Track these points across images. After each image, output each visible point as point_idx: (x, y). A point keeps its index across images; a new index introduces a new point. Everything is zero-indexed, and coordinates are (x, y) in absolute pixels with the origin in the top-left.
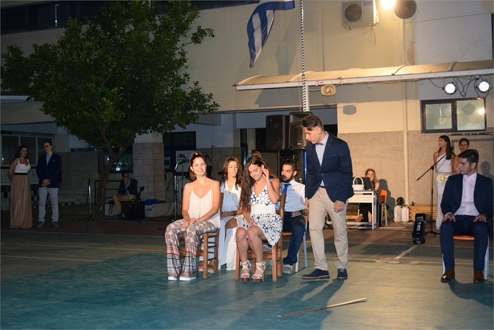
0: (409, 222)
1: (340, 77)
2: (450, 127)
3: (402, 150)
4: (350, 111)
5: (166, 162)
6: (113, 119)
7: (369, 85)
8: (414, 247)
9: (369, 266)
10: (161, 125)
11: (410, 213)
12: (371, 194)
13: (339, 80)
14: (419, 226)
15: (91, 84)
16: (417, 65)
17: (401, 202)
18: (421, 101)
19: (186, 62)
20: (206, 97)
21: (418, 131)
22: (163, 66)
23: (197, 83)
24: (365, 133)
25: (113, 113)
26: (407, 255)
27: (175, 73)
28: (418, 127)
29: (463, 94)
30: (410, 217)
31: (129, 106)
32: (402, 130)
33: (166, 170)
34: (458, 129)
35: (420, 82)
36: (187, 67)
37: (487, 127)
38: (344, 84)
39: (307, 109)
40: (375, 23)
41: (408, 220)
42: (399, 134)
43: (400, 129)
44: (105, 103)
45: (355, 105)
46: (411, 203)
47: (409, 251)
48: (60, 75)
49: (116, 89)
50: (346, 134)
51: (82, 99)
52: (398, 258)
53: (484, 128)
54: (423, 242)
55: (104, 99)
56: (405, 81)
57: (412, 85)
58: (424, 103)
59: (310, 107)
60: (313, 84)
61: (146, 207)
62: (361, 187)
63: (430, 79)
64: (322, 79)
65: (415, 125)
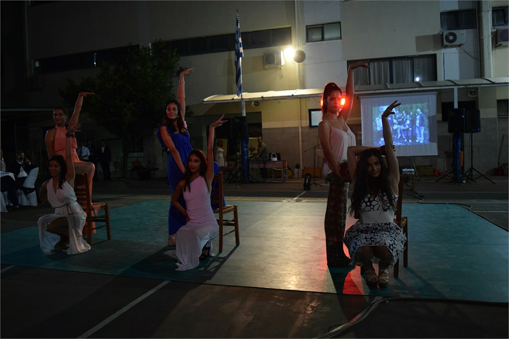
0: (302, 178)
1: (262, 96)
3: (299, 138)
6: (131, 122)
7: (280, 101)
8: (304, 192)
9: (278, 204)
11: (303, 173)
13: (262, 98)
14: (307, 181)
15: (117, 101)
16: (306, 89)
17: (298, 166)
19: (173, 87)
21: (307, 127)
22: (160, 90)
25: (130, 118)
26: (301, 197)
27: (167, 94)
28: (308, 124)
30: (303, 175)
31: (140, 114)
33: (163, 151)
35: (308, 99)
36: (174, 90)
39: (245, 115)
40: (282, 65)
42: (298, 127)
43: (297, 126)
44: (125, 112)
46: (304, 167)
47: (302, 194)
49: (132, 104)
50: (267, 128)
52: (295, 199)
54: (309, 189)
55: (125, 109)
56: (300, 98)
57: (303, 101)
58: (310, 111)
59: (246, 113)
60: (247, 100)
61: (152, 172)
62: (275, 159)
63: (313, 97)
64: (252, 97)
65: (306, 123)
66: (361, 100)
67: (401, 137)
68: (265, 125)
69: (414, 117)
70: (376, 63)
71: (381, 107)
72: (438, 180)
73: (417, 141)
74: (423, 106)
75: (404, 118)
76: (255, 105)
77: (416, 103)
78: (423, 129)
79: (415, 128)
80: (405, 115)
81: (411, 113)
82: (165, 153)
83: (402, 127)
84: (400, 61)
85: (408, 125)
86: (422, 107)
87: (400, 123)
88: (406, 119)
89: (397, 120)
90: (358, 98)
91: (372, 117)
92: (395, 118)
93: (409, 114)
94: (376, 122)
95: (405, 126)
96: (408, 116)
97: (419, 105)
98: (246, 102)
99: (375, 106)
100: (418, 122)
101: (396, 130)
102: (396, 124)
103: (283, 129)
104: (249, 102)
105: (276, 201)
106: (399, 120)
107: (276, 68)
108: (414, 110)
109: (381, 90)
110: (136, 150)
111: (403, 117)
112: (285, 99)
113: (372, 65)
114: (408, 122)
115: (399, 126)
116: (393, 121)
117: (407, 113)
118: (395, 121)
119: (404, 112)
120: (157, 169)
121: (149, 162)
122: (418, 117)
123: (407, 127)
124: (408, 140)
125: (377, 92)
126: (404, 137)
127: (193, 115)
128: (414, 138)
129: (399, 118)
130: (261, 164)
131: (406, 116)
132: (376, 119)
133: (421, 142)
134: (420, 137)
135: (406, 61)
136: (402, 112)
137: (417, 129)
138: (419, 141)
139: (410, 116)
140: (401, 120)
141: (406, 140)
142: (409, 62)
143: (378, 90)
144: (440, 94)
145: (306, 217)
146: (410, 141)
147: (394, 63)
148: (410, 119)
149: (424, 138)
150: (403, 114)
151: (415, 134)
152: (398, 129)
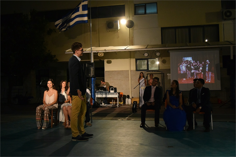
0: (131, 104)
1: (105, 49)
2: (146, 69)
3: (129, 77)
4: (109, 62)
5: (37, 82)
8: (133, 114)
9: (115, 121)
11: (131, 101)
12: (117, 94)
13: (105, 51)
14: (135, 106)
16: (134, 45)
17: (128, 96)
18: (135, 59)
19: (44, 42)
20: (53, 56)
21: (135, 70)
23: (49, 50)
24: (115, 71)
26: (130, 117)
27: (40, 46)
29: (151, 56)
30: (131, 102)
32: (129, 70)
33: (37, 85)
34: (149, 70)
35: (135, 52)
36: (45, 44)
37: (160, 69)
38: (107, 52)
39: (92, 61)
40: (118, 29)
41: (131, 103)
45: (111, 60)
46: (132, 97)
47: (131, 115)
50: (108, 71)
52: (126, 118)
53: (158, 69)
54: (136, 112)
56: (130, 51)
57: (132, 53)
63: (139, 51)
65: (133, 68)
66: (171, 53)
69: (205, 65)
70: (180, 30)
72: (221, 107)
73: (207, 81)
78: (210, 73)
79: (206, 73)
80: (199, 64)
83: (197, 72)
84: (196, 28)
86: (210, 59)
87: (196, 69)
88: (200, 67)
89: (194, 67)
90: (168, 52)
92: (193, 66)
93: (202, 63)
94: (180, 68)
95: (199, 71)
96: (201, 64)
98: (94, 53)
100: (207, 68)
101: (194, 73)
102: (193, 69)
103: (118, 71)
104: (96, 53)
106: (195, 67)
107: (114, 31)
109: (183, 47)
111: (197, 65)
113: (177, 30)
114: (201, 68)
115: (195, 71)
118: (192, 67)
119: (198, 62)
121: (27, 92)
122: (207, 66)
123: (200, 71)
125: (181, 48)
127: (58, 61)
128: (205, 79)
129: (195, 66)
130: (103, 95)
131: (200, 65)
133: (209, 82)
134: (209, 78)
137: (207, 73)
138: (208, 81)
139: (202, 65)
140: (196, 67)
142: (201, 29)
143: (181, 47)
144: (221, 50)
145: (134, 130)
147: (191, 30)
148: (202, 66)
149: (211, 79)
150: (197, 63)
151: (206, 76)
152: (195, 73)
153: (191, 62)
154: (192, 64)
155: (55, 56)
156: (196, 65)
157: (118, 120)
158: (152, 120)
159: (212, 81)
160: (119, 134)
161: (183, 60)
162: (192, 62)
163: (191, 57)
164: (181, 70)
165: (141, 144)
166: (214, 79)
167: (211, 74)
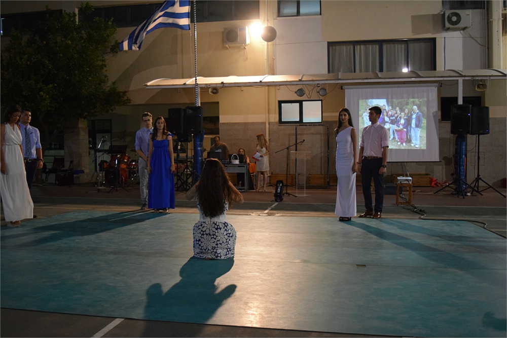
1: (223, 81)
2: (298, 120)
5: (90, 142)
6: (49, 109)
7: (243, 88)
8: (276, 204)
10: (86, 114)
12: (244, 166)
13: (222, 84)
14: (279, 190)
15: (31, 81)
16: (277, 75)
18: (278, 101)
19: (105, 66)
20: (121, 94)
21: (276, 122)
22: (88, 69)
25: (49, 104)
26: (272, 209)
27: (97, 75)
28: (277, 119)
29: (309, 97)
31: (62, 99)
33: (90, 148)
34: (304, 122)
35: (278, 87)
36: (106, 71)
37: (323, 120)
38: (225, 87)
39: (200, 105)
40: (247, 43)
42: (265, 123)
43: (264, 121)
44: (42, 96)
48: (6, 73)
49: (51, 85)
50: (226, 123)
51: (24, 93)
53: (321, 121)
55: (42, 93)
56: (268, 86)
57: (272, 89)
58: (280, 102)
59: (201, 103)
60: (203, 86)
61: (75, 175)
62: (237, 162)
63: (286, 85)
64: (210, 83)
65: (274, 118)
66: (346, 90)
67: (394, 138)
68: (223, 119)
69: (409, 115)
70: (362, 46)
71: (370, 100)
72: (437, 192)
73: (412, 145)
74: (421, 102)
75: (398, 116)
76: (214, 93)
77: (413, 98)
78: (419, 131)
80: (398, 112)
81: (406, 111)
82: (92, 152)
83: (395, 127)
84: (392, 45)
85: (403, 125)
86: (418, 103)
87: (392, 122)
88: (400, 118)
89: (389, 118)
90: (342, 89)
91: (358, 111)
92: (387, 116)
93: (404, 112)
94: (363, 118)
95: (399, 127)
96: (403, 114)
97: (417, 100)
98: (201, 88)
99: (362, 99)
100: (414, 122)
101: (389, 130)
102: (387, 122)
103: (246, 124)
104: (205, 88)
105: (243, 215)
106: (391, 118)
107: (239, 47)
108: (409, 107)
109: (371, 79)
110: (53, 146)
111: (396, 115)
112: (251, 86)
113: (358, 48)
114: (402, 121)
115: (391, 125)
116: (384, 119)
117: (402, 110)
118: (387, 119)
119: (397, 108)
120: (83, 172)
121: (72, 162)
122: (414, 116)
123: (401, 127)
124: (402, 143)
126: (397, 139)
127: (132, 104)
128: (409, 141)
129: (392, 116)
131: (400, 114)
132: (364, 114)
133: (416, 146)
134: (416, 140)
135: (400, 46)
136: (395, 109)
137: (412, 129)
138: (415, 145)
139: (405, 114)
140: (394, 118)
141: (399, 143)
142: (403, 46)
143: (367, 79)
144: (441, 86)
145: (286, 234)
146: (404, 144)
147: (385, 47)
148: (405, 118)
149: (420, 142)
150: (396, 111)
151: (410, 136)
152: (391, 129)
153: (385, 110)
154: (387, 113)
155: (125, 93)
156: (394, 115)
157: (250, 215)
158: (314, 217)
159: (422, 146)
160: (260, 241)
161: (369, 104)
162: (387, 108)
163: (385, 100)
164: (365, 122)
165: (305, 261)
166: (425, 141)
167: (421, 132)
